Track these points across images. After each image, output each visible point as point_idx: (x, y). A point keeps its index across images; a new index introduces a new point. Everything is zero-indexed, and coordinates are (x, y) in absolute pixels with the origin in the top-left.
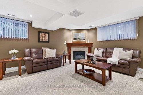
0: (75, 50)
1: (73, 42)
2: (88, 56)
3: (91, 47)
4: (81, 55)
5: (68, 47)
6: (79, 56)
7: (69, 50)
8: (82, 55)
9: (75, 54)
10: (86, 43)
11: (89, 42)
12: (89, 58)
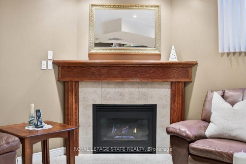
0: (100, 102)
1: (91, 55)
2: (177, 140)
3: (185, 84)
4: (132, 128)
5: (64, 83)
6: (124, 131)
7: (72, 98)
8: (140, 127)
9: (103, 121)
10: (163, 60)
11: (173, 58)
12: (184, 151)
